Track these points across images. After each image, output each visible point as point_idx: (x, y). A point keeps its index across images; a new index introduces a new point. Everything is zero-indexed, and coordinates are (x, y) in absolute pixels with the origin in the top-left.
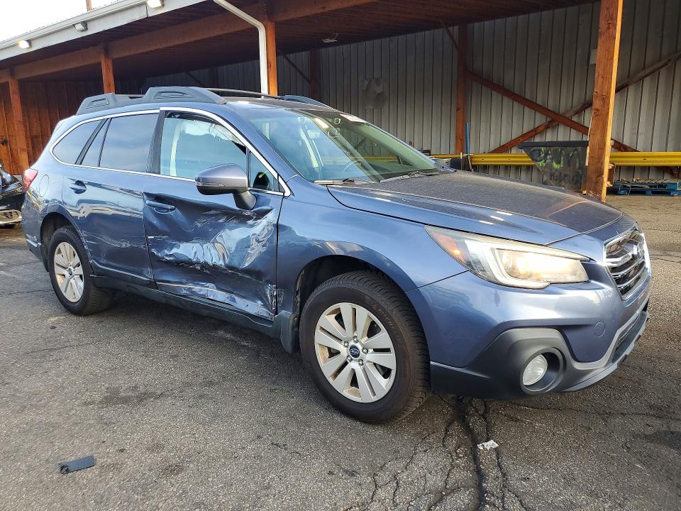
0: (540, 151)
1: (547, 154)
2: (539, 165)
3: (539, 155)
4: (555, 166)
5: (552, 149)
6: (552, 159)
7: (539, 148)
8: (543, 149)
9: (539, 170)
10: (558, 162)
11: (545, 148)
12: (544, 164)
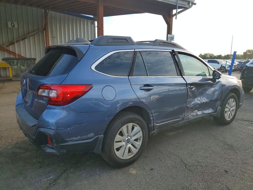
0: (14, 62)
1: (17, 63)
2: (14, 68)
3: (14, 63)
4: (22, 67)
5: (20, 61)
6: (20, 65)
7: (13, 60)
8: (15, 61)
9: (14, 70)
10: (24, 66)
11: (16, 61)
12: (17, 67)
